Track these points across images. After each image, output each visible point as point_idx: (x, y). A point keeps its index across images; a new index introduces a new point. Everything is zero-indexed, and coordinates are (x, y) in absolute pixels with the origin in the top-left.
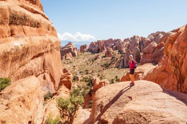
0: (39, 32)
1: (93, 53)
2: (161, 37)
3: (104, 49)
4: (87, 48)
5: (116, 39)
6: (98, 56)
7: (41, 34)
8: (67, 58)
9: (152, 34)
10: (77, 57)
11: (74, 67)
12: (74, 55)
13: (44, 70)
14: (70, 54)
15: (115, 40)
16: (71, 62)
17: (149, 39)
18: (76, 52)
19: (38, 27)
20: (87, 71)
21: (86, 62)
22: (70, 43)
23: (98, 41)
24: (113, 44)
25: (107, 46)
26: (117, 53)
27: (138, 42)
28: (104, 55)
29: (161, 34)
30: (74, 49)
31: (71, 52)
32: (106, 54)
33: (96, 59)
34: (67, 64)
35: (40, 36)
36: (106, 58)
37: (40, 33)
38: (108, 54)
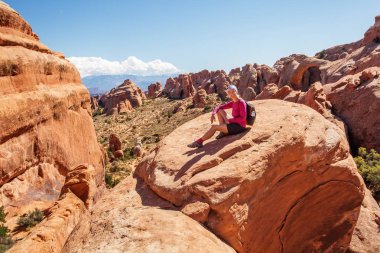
0: (18, 84)
1: (172, 98)
2: (296, 68)
3: (192, 91)
4: (161, 89)
5: (215, 70)
6: (180, 105)
7: (22, 87)
8: (122, 111)
9: (282, 60)
10: (141, 108)
11: (134, 128)
12: (135, 104)
13: (39, 158)
14: (128, 102)
15: (213, 73)
16: (128, 119)
17: (275, 71)
18: (139, 98)
19: (14, 74)
20: (157, 135)
21: (157, 118)
22: (127, 82)
23: (180, 76)
24: (209, 81)
25: (197, 84)
26: (215, 98)
27: (255, 76)
28: (190, 103)
29: (295, 62)
30: (135, 93)
31: (129, 98)
32: (194, 102)
33: (175, 112)
34: (122, 122)
35: (21, 91)
36: (194, 110)
37: (20, 87)
38: (198, 100)
